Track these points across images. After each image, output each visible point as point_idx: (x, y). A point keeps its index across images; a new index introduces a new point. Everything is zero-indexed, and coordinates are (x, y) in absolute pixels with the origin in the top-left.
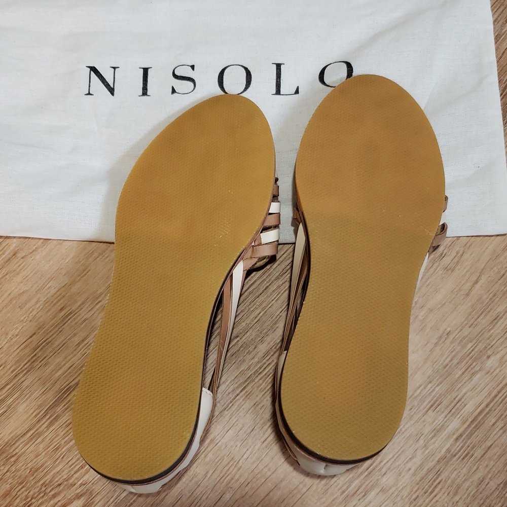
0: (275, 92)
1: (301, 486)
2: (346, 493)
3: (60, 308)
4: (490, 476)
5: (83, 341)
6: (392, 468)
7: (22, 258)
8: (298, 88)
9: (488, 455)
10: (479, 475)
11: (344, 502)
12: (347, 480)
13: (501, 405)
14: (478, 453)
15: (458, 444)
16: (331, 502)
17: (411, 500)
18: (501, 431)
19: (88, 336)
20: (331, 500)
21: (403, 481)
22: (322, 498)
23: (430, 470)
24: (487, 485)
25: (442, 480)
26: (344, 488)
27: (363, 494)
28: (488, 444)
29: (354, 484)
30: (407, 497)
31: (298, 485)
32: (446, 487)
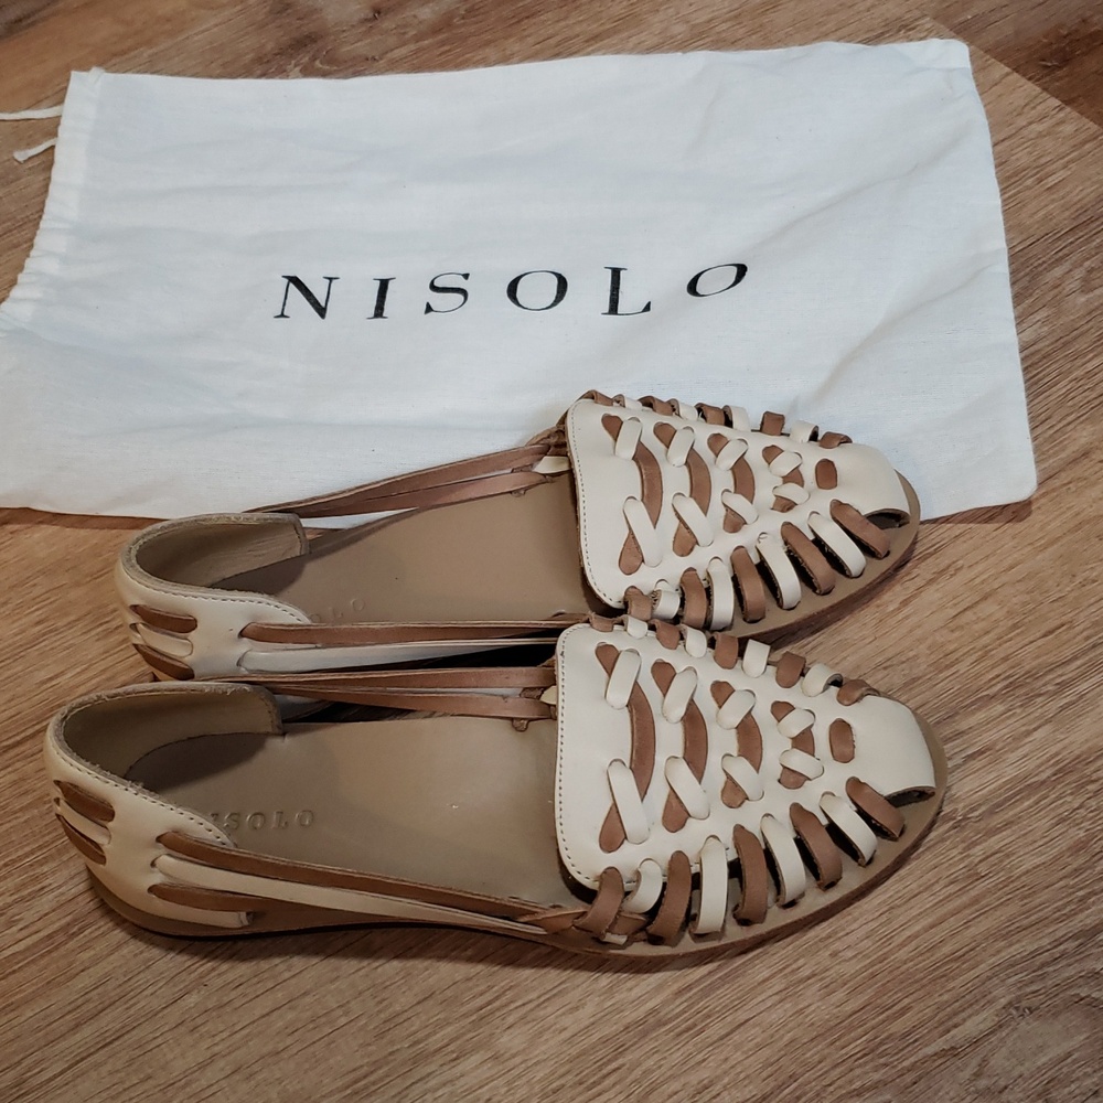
0: (607, 310)
1: (340, 1012)
2: (421, 1045)
3: (37, 619)
4: (726, 1080)
5: (51, 679)
6: (529, 1018)
7: (11, 533)
8: (649, 303)
9: (736, 1037)
10: (704, 1074)
11: (410, 1063)
12: (431, 1021)
13: (790, 947)
14: (716, 1030)
15: (677, 1002)
16: (385, 1057)
17: (546, 1090)
18: (776, 998)
19: (62, 673)
20: (386, 1053)
21: (543, 1048)
22: (369, 1045)
23: (605, 1041)
24: (714, 1097)
25: (624, 1065)
26: (420, 1035)
27: (455, 1055)
28: (742, 1016)
29: (442, 1033)
30: (539, 1081)
31: (333, 1010)
32: (628, 1081)
